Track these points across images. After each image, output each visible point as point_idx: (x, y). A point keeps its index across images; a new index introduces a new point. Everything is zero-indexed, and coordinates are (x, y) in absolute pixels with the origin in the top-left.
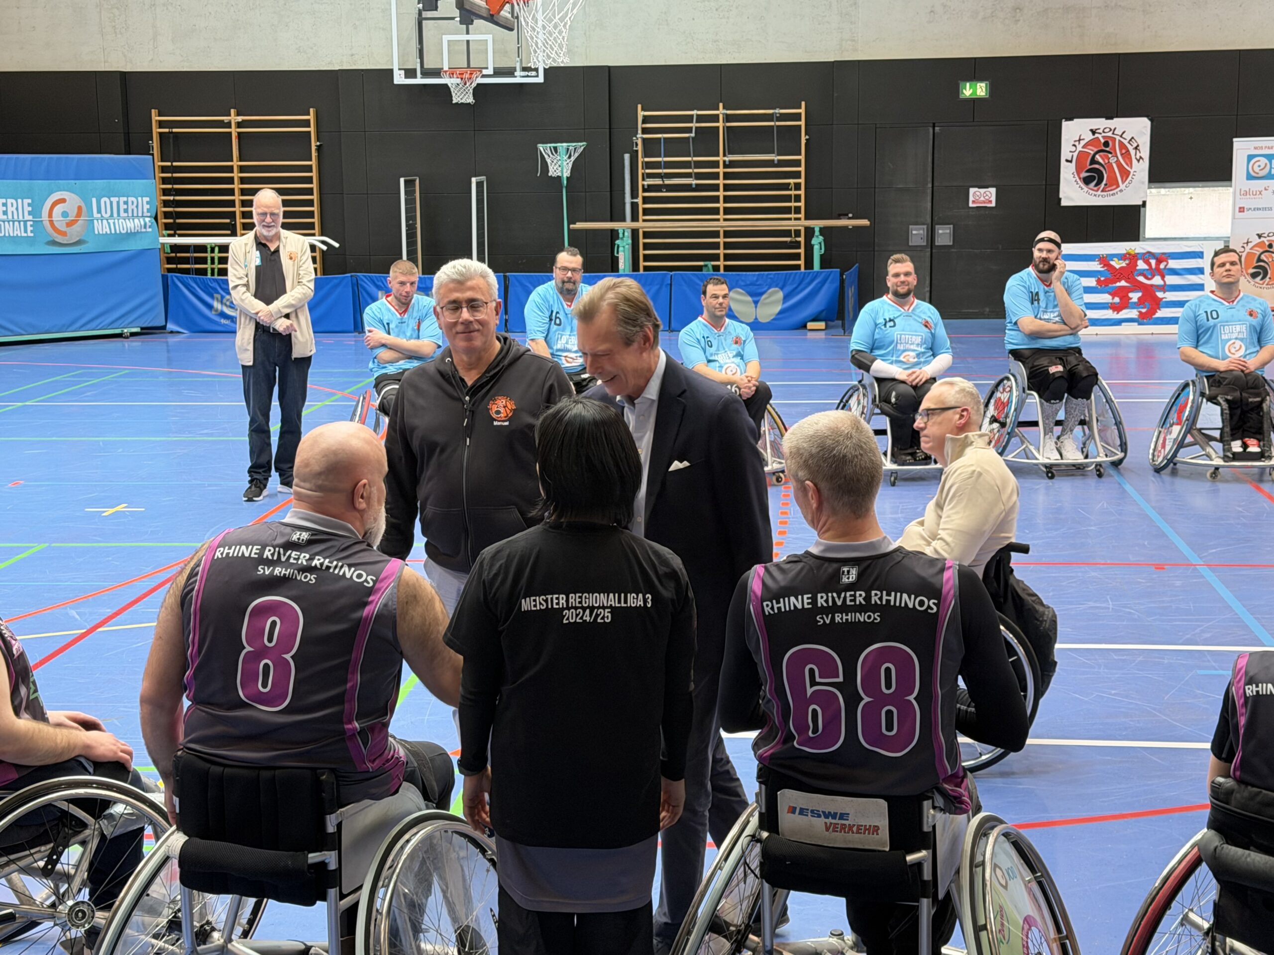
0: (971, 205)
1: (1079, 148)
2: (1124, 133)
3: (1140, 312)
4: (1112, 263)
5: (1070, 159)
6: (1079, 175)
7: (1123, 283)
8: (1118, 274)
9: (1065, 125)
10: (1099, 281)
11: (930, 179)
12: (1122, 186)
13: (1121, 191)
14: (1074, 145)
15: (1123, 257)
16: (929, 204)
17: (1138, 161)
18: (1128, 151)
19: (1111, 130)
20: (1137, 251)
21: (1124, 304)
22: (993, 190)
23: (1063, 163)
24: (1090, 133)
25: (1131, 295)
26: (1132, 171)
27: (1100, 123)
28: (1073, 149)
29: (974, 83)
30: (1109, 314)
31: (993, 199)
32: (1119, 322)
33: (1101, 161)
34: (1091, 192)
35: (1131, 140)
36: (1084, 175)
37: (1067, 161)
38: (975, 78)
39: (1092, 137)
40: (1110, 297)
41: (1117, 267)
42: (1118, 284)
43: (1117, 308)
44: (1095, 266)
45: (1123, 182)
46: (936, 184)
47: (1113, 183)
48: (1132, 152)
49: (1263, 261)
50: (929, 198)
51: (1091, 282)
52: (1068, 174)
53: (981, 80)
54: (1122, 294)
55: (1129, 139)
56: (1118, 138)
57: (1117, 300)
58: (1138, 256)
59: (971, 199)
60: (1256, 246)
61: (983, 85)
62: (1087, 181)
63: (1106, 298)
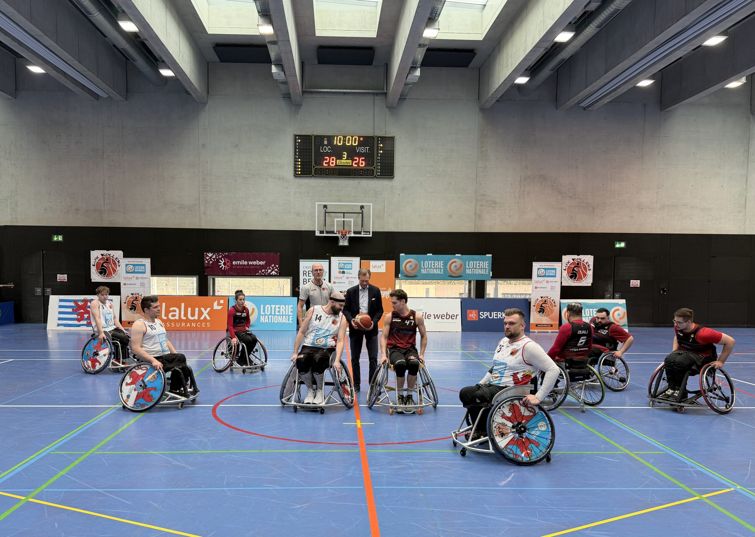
0: (58, 280)
1: (97, 261)
2: (113, 256)
3: (88, 322)
4: (79, 303)
5: (94, 265)
6: (97, 271)
7: (82, 311)
8: (80, 307)
9: (92, 252)
10: (73, 310)
11: (42, 271)
12: (113, 275)
13: (113, 277)
14: (95, 260)
15: (82, 301)
16: (42, 280)
17: (119, 266)
18: (115, 262)
19: (109, 254)
20: (88, 299)
21: (82, 319)
22: (66, 275)
23: (92, 266)
24: (101, 256)
25: (84, 315)
26: (117, 270)
27: (105, 252)
28: (95, 261)
29: (57, 236)
30: (76, 322)
31: (66, 278)
32: (79, 326)
33: (105, 266)
34: (102, 277)
35: (116, 259)
36: (99, 271)
37: (93, 265)
38: (58, 234)
39: (102, 257)
40: (77, 316)
41: (80, 304)
42: (80, 311)
43: (79, 320)
44: (72, 304)
45: (114, 274)
46: (44, 272)
47: (110, 274)
48: (117, 263)
49: (134, 304)
50: (42, 278)
51: (70, 310)
52: (93, 270)
53: (60, 235)
54: (82, 315)
55: (115, 258)
56: (111, 258)
57: (79, 317)
58: (88, 301)
59: (58, 278)
60: (131, 298)
61: (61, 236)
62: (101, 273)
63: (75, 316)
